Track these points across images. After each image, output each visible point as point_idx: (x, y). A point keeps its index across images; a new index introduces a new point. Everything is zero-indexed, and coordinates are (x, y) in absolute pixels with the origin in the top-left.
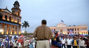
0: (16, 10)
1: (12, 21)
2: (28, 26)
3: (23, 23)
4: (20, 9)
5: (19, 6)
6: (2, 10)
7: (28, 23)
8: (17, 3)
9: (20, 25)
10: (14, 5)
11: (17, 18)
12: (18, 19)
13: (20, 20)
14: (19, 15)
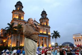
0: (44, 20)
1: (41, 32)
2: (59, 36)
3: (52, 34)
4: (47, 18)
7: (58, 32)
8: (44, 13)
9: (50, 36)
10: (41, 15)
11: (46, 28)
12: (47, 30)
13: (49, 30)
14: (47, 24)
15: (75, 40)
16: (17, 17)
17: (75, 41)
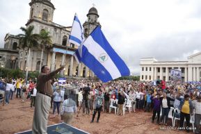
0: (91, 26)
5: (98, 16)
6: (67, 29)
8: (93, 12)
10: (87, 15)
15: (143, 68)
16: (40, 16)
17: (143, 70)
